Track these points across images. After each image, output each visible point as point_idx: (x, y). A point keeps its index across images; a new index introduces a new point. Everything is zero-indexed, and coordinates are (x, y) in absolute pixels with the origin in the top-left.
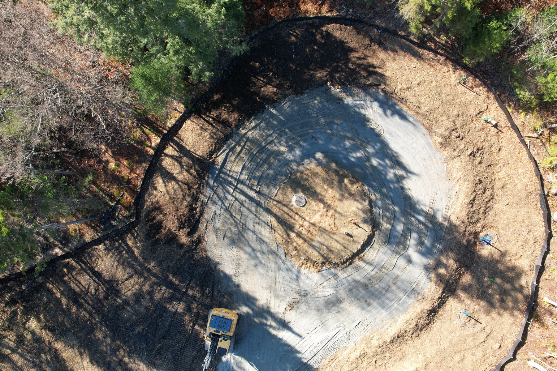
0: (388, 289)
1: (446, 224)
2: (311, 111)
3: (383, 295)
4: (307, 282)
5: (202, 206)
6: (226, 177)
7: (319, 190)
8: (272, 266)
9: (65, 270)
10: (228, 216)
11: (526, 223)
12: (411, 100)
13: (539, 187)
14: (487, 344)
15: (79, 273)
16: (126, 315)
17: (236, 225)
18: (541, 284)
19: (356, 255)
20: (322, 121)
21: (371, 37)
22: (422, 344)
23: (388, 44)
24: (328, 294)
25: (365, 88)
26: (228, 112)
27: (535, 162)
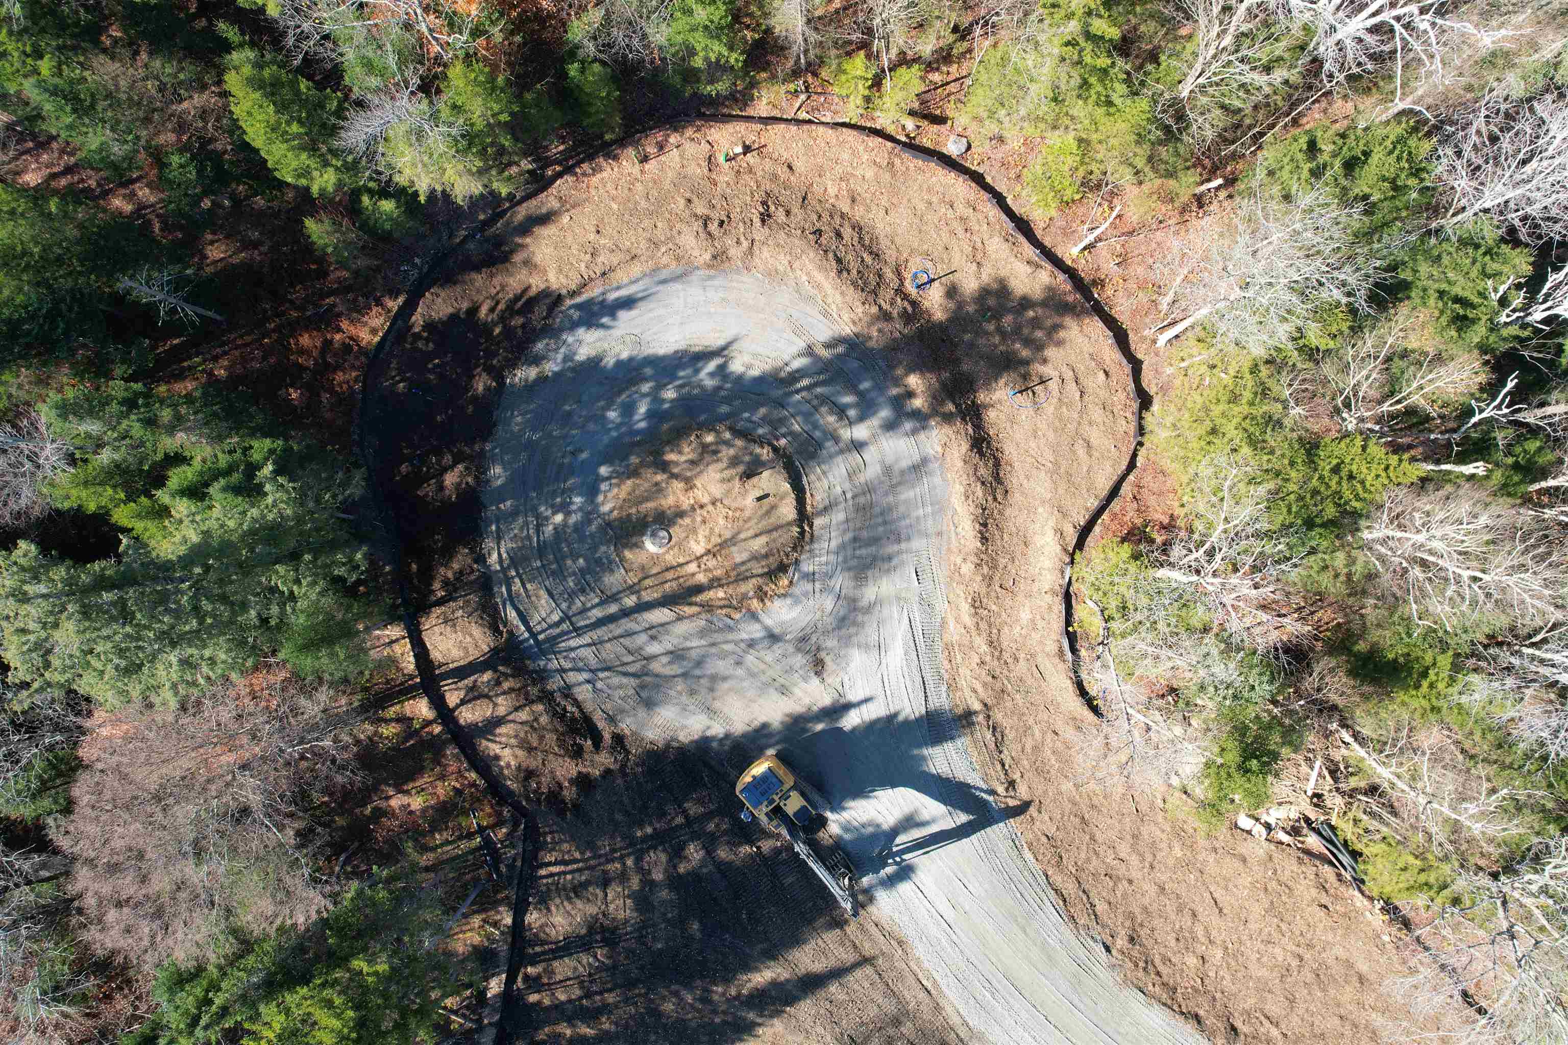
4: (794, 614)
5: (565, 695)
11: (935, 200)
13: (889, 144)
14: (1088, 391)
18: (1047, 242)
22: (1022, 494)
24: (829, 608)
25: (546, 331)
27: (844, 125)
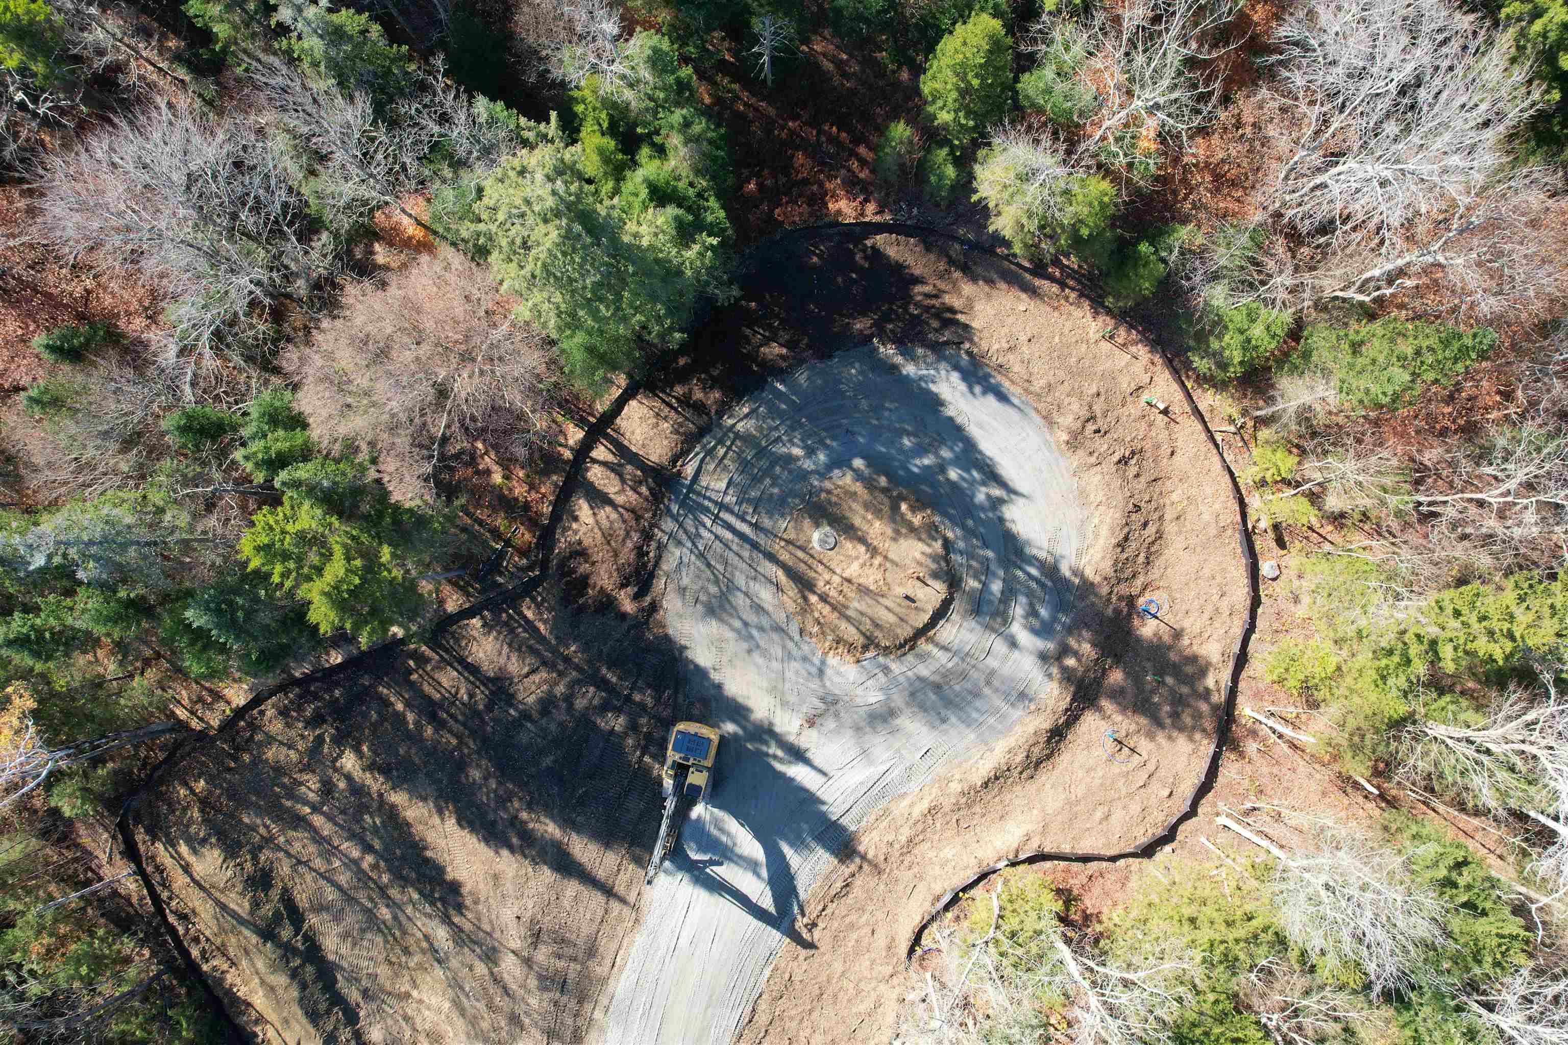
0: (976, 694)
1: (1077, 581)
2: (843, 387)
3: (969, 703)
4: (837, 679)
5: (659, 548)
6: (701, 500)
7: (857, 521)
8: (779, 652)
9: (411, 663)
10: (703, 567)
11: (1219, 579)
12: (1015, 369)
13: (1239, 518)
14: (1149, 790)
15: (437, 668)
16: (524, 738)
17: (717, 582)
18: (1242, 685)
19: (921, 632)
20: (864, 404)
21: (949, 257)
22: (1038, 790)
23: (979, 270)
24: (873, 700)
25: (936, 348)
26: (704, 388)
27: (1231, 474)
